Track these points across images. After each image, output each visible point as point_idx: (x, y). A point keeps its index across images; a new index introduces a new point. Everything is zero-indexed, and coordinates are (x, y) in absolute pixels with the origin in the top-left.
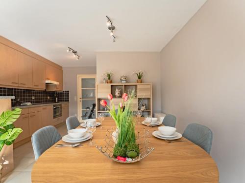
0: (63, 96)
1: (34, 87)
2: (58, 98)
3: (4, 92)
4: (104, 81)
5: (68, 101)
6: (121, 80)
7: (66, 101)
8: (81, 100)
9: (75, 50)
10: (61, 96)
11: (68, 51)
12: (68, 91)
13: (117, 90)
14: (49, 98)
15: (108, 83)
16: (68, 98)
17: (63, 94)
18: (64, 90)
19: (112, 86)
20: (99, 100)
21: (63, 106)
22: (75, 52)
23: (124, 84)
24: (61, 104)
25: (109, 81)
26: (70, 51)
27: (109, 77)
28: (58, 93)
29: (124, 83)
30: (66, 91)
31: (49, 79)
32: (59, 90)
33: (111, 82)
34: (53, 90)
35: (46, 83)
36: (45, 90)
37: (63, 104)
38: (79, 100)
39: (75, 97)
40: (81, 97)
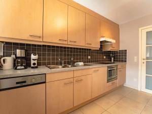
0: (120, 56)
1: (87, 45)
2: (114, 58)
5: (126, 61)
7: (122, 61)
8: (145, 61)
10: (117, 56)
12: (126, 51)
16: (126, 58)
17: (120, 53)
18: (121, 49)
21: (119, 67)
24: (117, 65)
28: (114, 53)
30: (122, 51)
31: (103, 37)
32: (115, 49)
34: (109, 49)
35: (101, 41)
37: (119, 64)
38: (141, 61)
39: (136, 57)
40: (145, 58)
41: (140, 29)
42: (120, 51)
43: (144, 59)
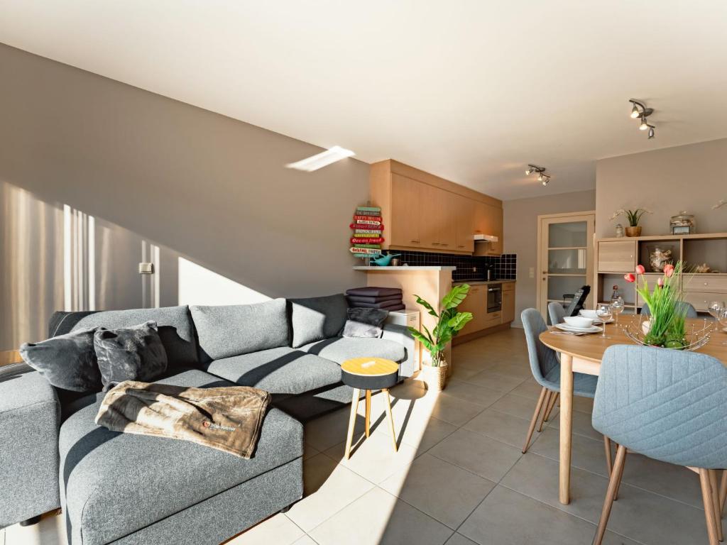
0: (503, 266)
1: (458, 249)
2: (493, 271)
3: (419, 260)
4: (619, 232)
5: (514, 277)
6: (673, 226)
7: (508, 277)
8: (546, 276)
9: (541, 166)
10: (498, 266)
11: (527, 173)
12: (514, 256)
13: (658, 252)
14: (475, 269)
15: (628, 235)
16: (514, 272)
17: (503, 261)
18: (506, 252)
19: (640, 243)
20: (602, 277)
21: (504, 287)
22: (541, 171)
23: (682, 237)
24: (501, 284)
25: (632, 229)
26: (531, 171)
27: (634, 220)
28: (492, 260)
29: (683, 233)
30: (508, 256)
31: (478, 232)
32: (495, 253)
33: (639, 234)
34: (486, 253)
35: (475, 241)
36: (473, 253)
37: (505, 284)
38: (540, 276)
39: (532, 269)
40: (547, 270)
41: (539, 217)
42: (504, 256)
43: (544, 273)
